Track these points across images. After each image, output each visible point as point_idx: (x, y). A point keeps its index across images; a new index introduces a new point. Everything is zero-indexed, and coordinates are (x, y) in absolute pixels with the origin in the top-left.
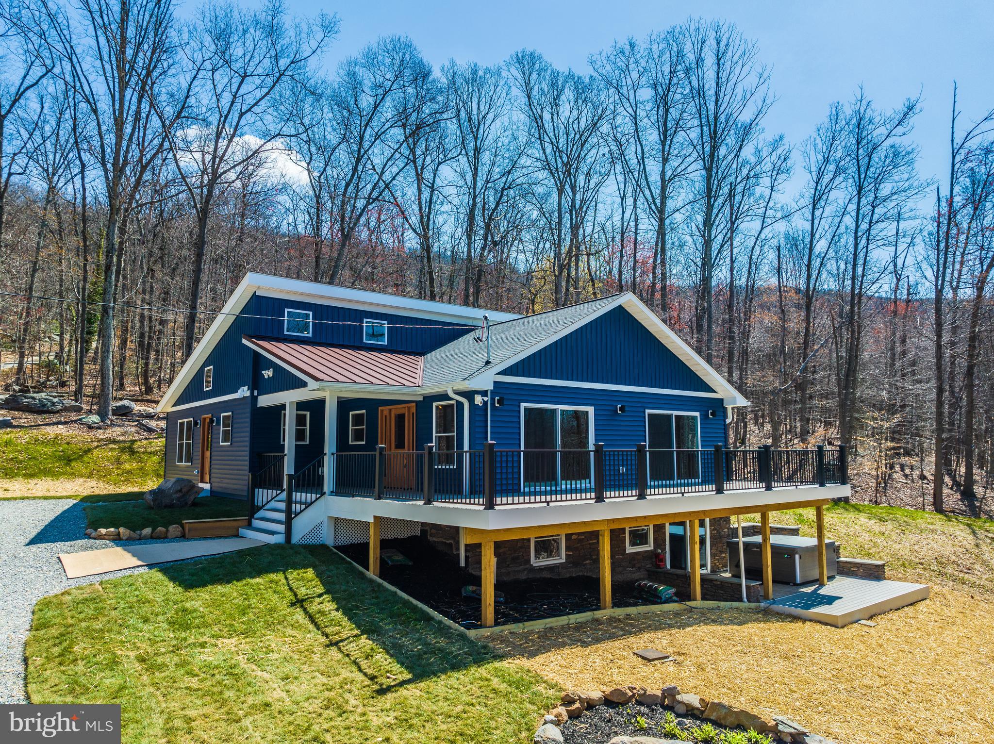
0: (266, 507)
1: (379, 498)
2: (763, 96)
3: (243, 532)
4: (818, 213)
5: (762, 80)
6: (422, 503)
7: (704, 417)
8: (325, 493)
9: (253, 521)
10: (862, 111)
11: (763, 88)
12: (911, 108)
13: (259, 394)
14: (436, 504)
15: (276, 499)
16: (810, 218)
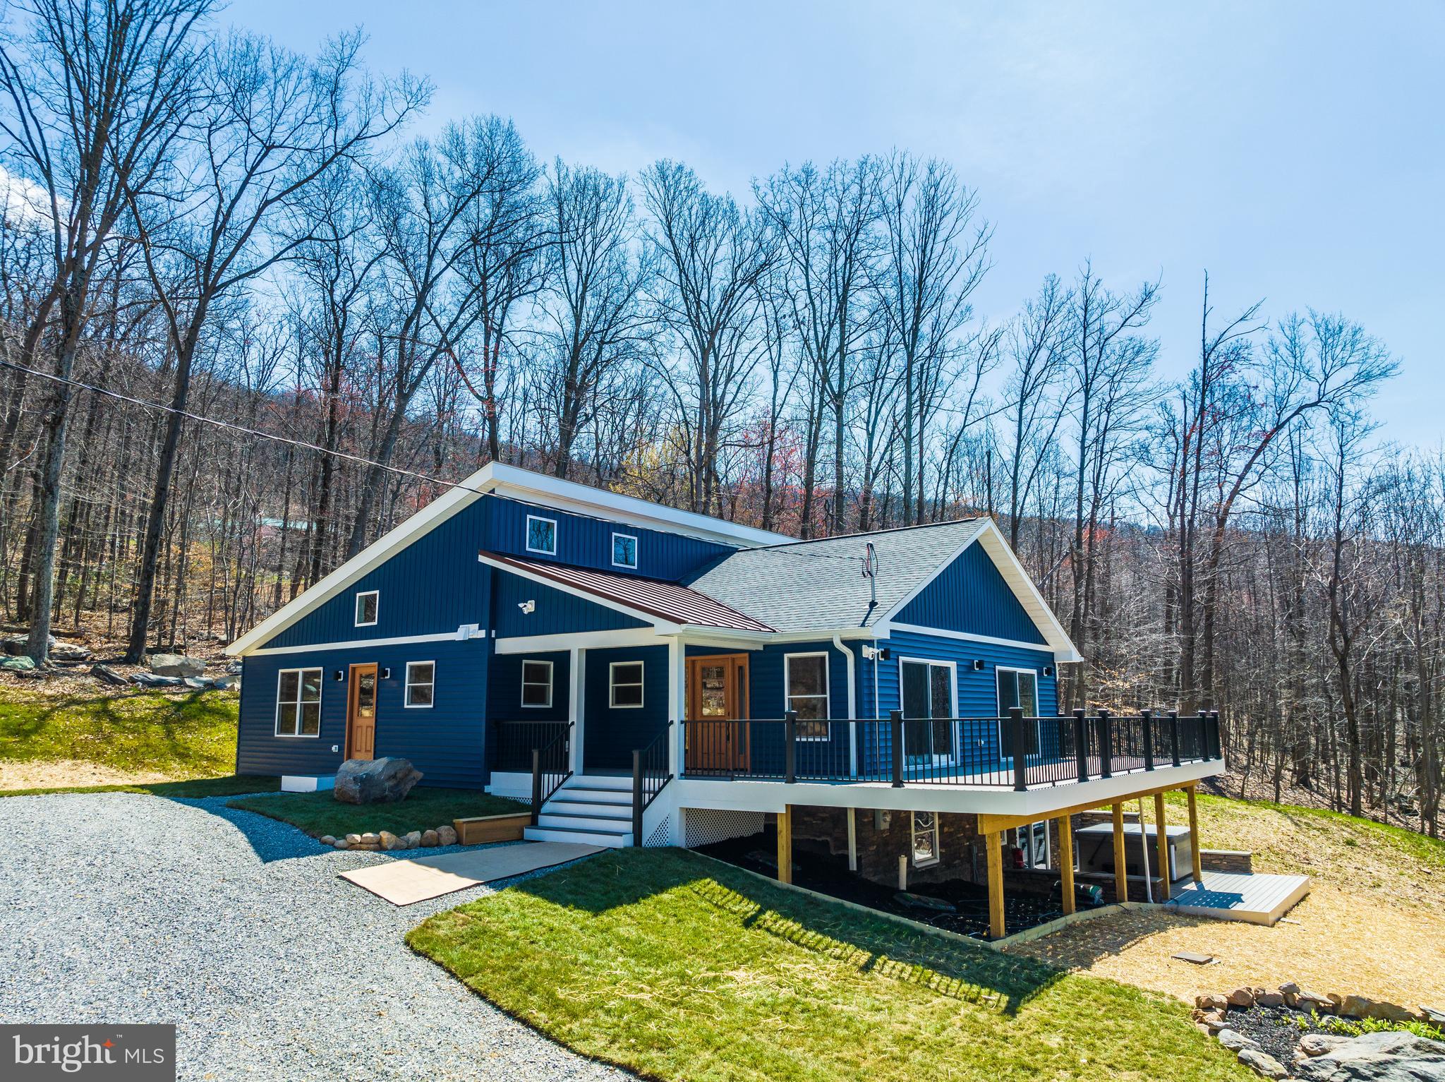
0: (553, 798)
1: (794, 781)
2: (977, 262)
3: (530, 833)
4: (1027, 411)
5: (982, 241)
6: (889, 785)
7: (1040, 674)
8: (672, 776)
9: (540, 817)
10: (1089, 290)
11: (980, 250)
12: (1148, 295)
13: (497, 637)
14: (907, 786)
15: (565, 785)
16: (1017, 417)
